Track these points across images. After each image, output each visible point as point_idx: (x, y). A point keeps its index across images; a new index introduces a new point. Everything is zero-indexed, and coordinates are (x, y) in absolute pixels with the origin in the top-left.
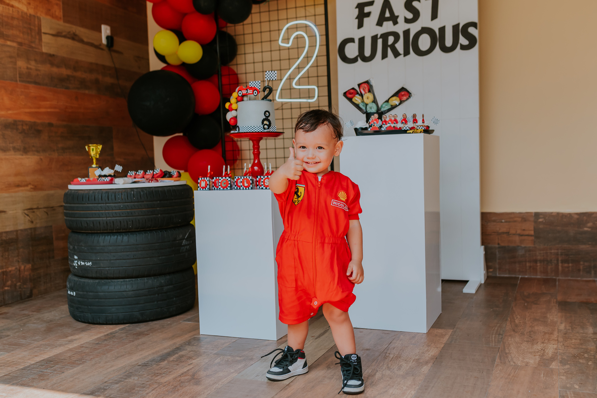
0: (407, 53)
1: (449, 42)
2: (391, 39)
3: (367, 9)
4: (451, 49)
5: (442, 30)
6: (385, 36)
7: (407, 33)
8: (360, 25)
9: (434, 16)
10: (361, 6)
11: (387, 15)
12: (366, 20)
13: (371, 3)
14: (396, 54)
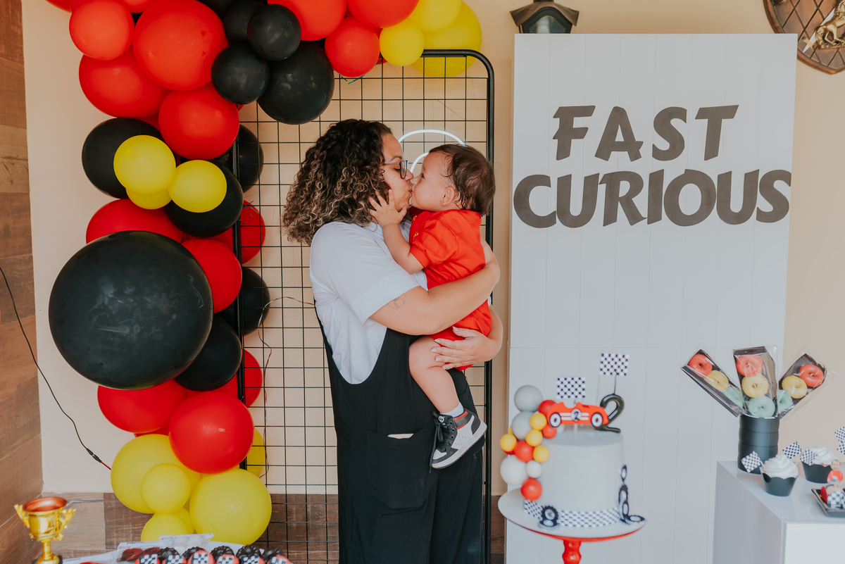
0: (654, 217)
1: (736, 205)
2: (624, 187)
3: (578, 122)
4: (740, 218)
5: (725, 179)
6: (612, 180)
7: (657, 178)
8: (563, 152)
9: (712, 150)
10: (566, 114)
11: (620, 137)
12: (575, 143)
13: (587, 111)
14: (634, 217)
